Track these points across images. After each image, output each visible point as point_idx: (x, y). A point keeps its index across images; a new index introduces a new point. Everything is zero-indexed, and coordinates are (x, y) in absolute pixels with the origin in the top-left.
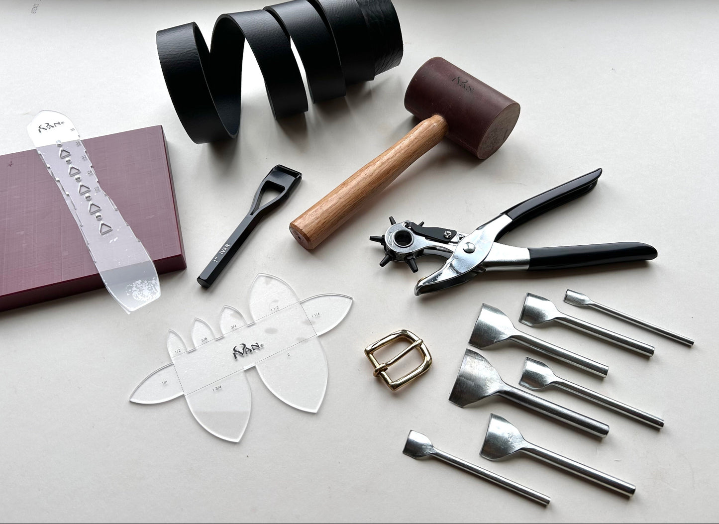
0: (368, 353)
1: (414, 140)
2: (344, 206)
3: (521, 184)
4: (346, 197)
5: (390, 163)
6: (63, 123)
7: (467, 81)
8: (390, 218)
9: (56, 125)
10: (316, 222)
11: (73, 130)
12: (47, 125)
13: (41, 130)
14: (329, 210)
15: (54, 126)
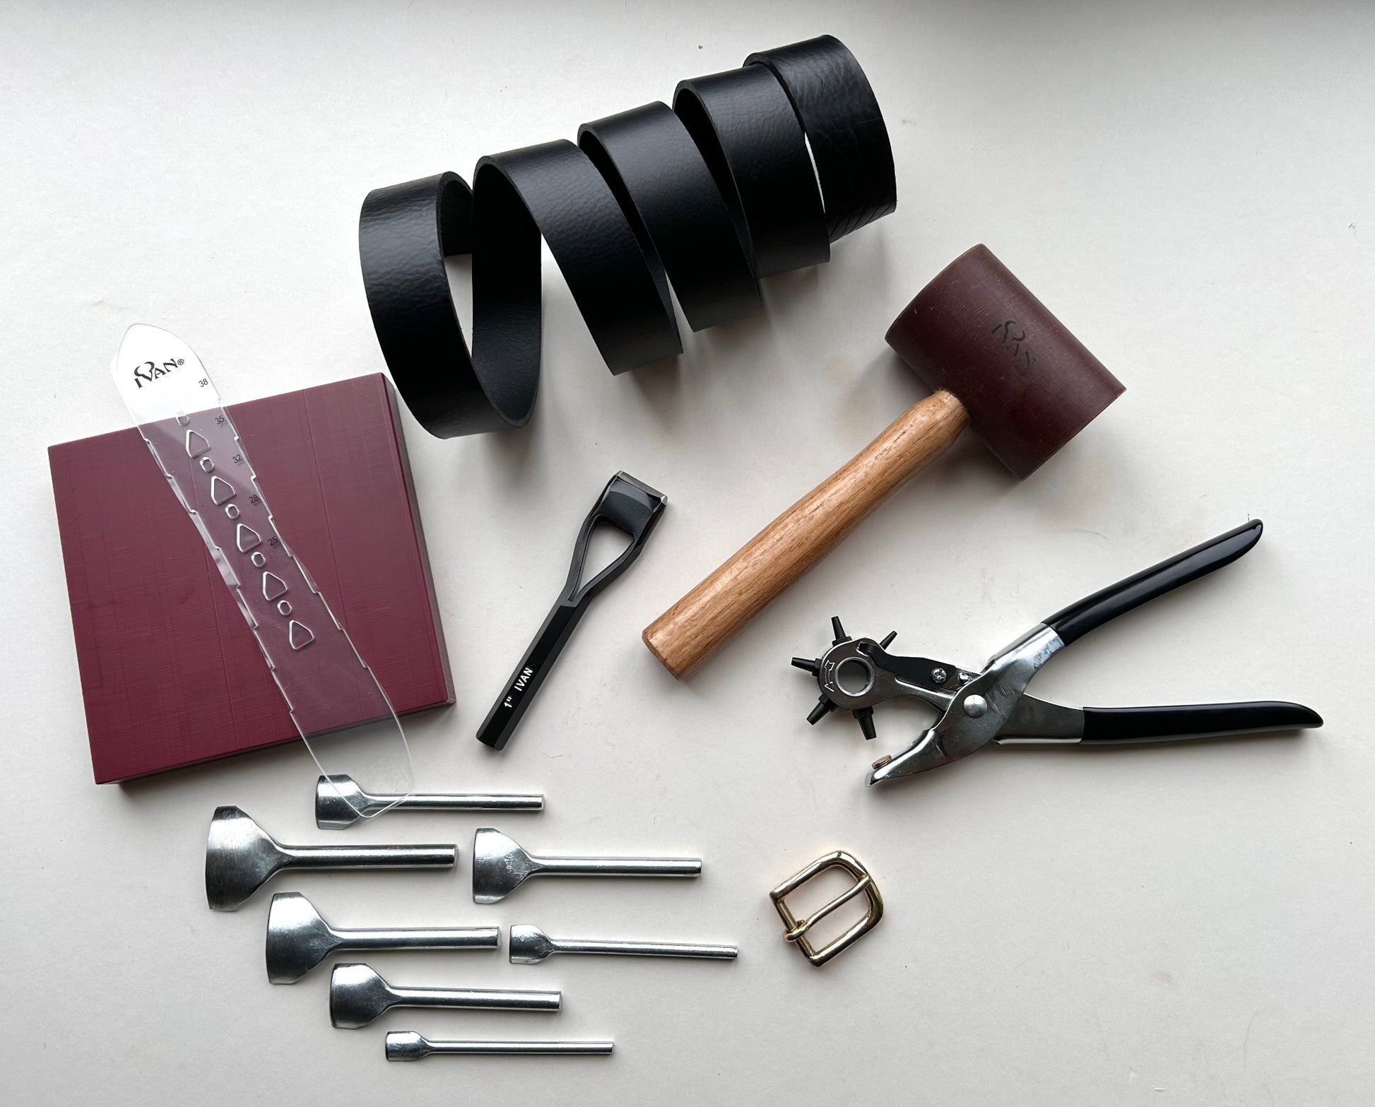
0: (777, 898)
1: (895, 461)
2: (747, 609)
3: (1097, 534)
4: (751, 592)
5: (843, 516)
6: (181, 362)
7: (1024, 336)
8: (833, 619)
9: (168, 367)
10: (693, 643)
11: (204, 382)
12: (150, 366)
13: (141, 379)
14: (718, 619)
15: (163, 368)
